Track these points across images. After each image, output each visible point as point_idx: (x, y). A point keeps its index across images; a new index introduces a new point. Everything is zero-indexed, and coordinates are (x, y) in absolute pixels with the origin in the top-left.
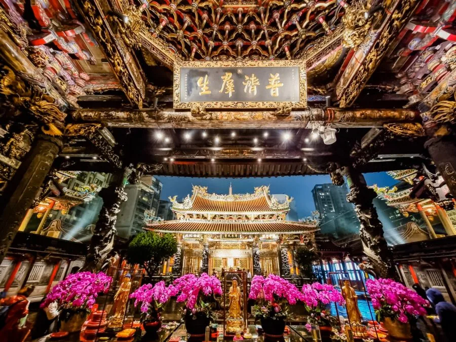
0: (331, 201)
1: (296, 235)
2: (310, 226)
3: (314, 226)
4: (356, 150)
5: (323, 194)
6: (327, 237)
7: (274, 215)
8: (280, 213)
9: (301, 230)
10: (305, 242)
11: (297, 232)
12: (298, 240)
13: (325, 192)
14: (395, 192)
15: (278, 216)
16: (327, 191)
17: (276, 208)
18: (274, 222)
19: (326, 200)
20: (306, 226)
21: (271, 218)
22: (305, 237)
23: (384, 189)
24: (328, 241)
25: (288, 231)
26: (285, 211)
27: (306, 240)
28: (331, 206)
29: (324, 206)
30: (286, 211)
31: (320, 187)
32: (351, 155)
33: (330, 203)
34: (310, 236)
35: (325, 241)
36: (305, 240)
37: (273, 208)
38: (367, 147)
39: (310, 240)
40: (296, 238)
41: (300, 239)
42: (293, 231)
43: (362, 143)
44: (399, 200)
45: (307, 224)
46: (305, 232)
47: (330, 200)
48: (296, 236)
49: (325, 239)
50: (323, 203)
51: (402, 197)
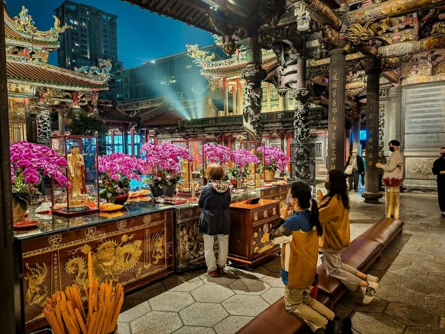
0: (87, 39)
1: (67, 91)
2: (92, 81)
3: (101, 83)
4: (270, 25)
5: (76, 23)
6: (111, 101)
7: (23, 48)
8: (39, 47)
9: (80, 86)
10: (81, 104)
11: (73, 88)
12: (70, 101)
13: (81, 20)
14: (213, 60)
15: (33, 53)
16: (85, 20)
17: (30, 37)
18: (24, 62)
19: (79, 35)
20: (86, 80)
21: (16, 53)
22: (84, 96)
23: (204, 53)
24: (110, 106)
25: (58, 84)
26: (49, 46)
27: (83, 102)
28: (86, 47)
29: (73, 45)
30: (52, 47)
31: (73, 8)
32: (262, 27)
33: (86, 42)
34: (90, 96)
35: (107, 106)
36: (81, 101)
37: (23, 35)
38: (282, 27)
39: (90, 102)
40: (67, 97)
41: (72, 99)
42: (67, 85)
43: (281, 20)
44: (213, 71)
45: (88, 77)
46: (86, 89)
47: (85, 36)
48: (66, 94)
49: (107, 103)
50: (73, 39)
51: (217, 67)
